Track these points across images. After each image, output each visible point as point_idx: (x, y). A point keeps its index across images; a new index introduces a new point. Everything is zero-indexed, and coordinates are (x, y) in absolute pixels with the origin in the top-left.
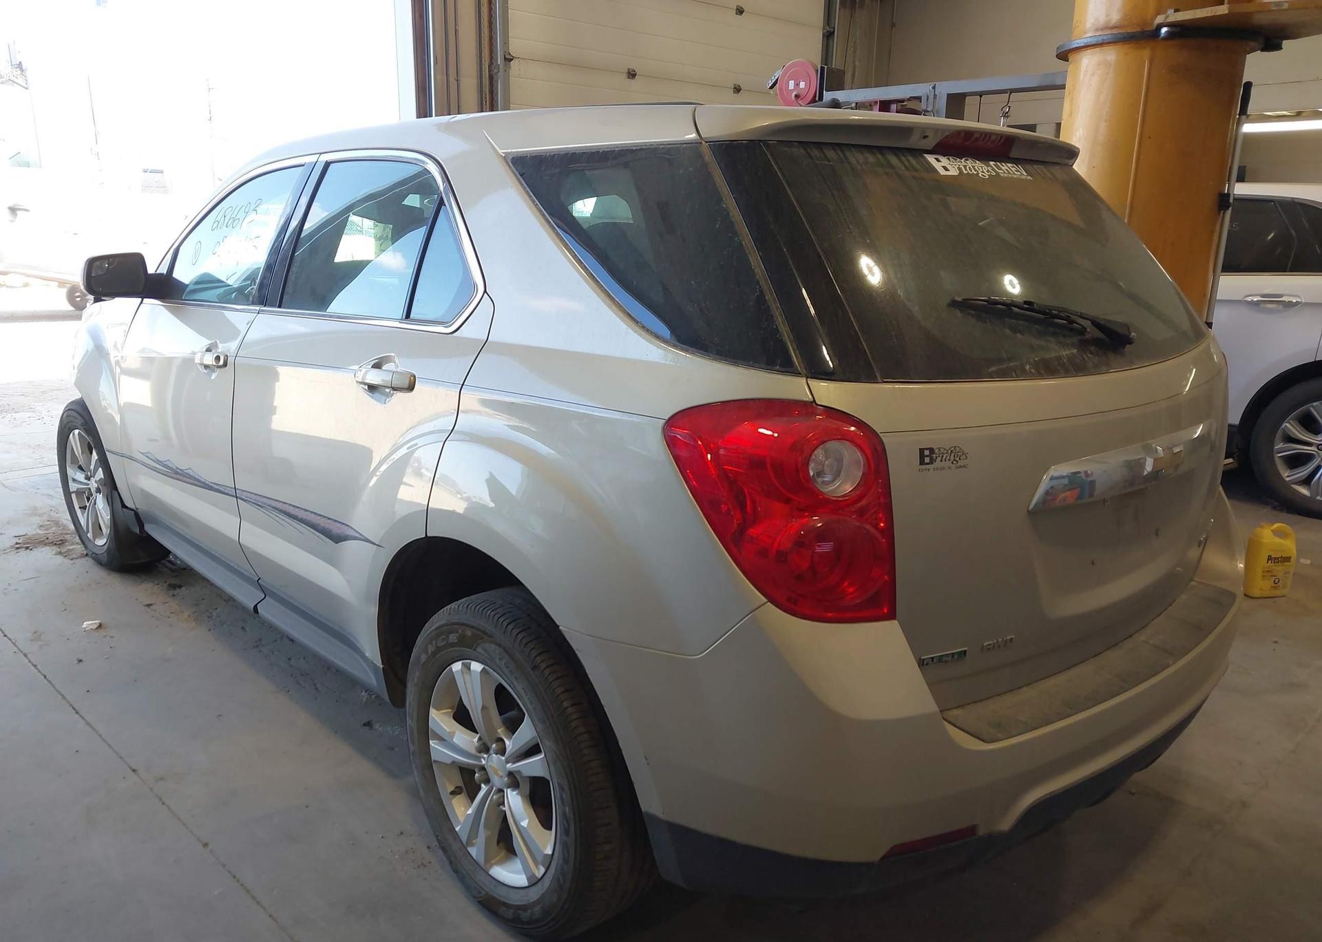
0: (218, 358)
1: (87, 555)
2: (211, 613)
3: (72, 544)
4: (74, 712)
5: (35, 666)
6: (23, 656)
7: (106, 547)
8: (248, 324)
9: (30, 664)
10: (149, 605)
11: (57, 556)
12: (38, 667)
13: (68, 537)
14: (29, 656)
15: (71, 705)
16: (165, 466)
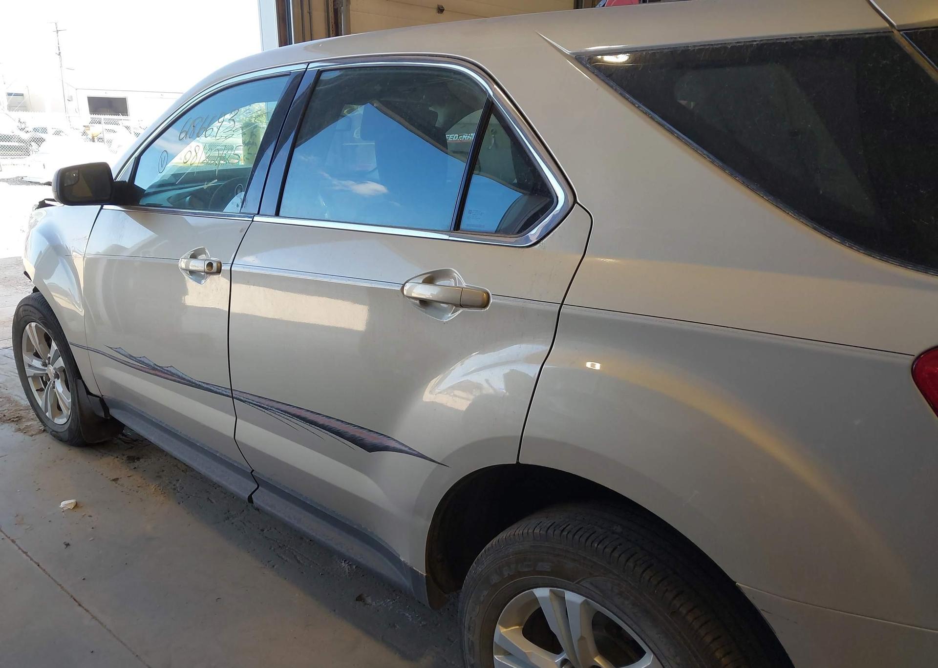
0: (210, 265)
1: (44, 430)
2: (174, 485)
3: (29, 420)
4: (77, 604)
5: (25, 553)
6: (10, 542)
7: (67, 426)
8: (241, 231)
9: (20, 551)
10: (116, 480)
11: (17, 433)
12: (29, 553)
13: (22, 413)
14: (17, 542)
15: (72, 596)
16: (139, 362)
